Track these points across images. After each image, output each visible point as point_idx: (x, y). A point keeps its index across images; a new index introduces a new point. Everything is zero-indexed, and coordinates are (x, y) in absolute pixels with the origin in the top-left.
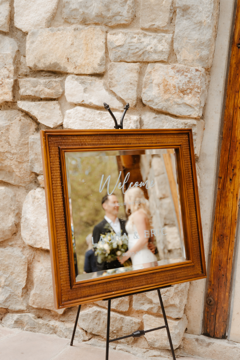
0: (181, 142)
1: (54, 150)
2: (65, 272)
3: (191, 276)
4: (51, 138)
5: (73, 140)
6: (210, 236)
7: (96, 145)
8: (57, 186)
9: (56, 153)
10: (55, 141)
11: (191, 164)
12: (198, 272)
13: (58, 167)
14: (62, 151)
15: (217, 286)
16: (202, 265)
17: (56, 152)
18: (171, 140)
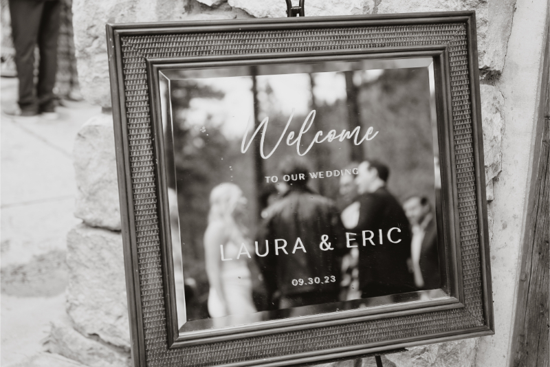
0: (447, 41)
1: (135, 67)
2: (154, 315)
3: (454, 329)
4: (129, 41)
5: (179, 43)
6: (522, 242)
7: (235, 52)
8: (142, 140)
9: (140, 72)
10: (136, 47)
11: (470, 90)
12: (473, 323)
13: (144, 101)
14: (152, 67)
15: (535, 346)
16: (483, 307)
17: (139, 69)
18: (420, 37)
